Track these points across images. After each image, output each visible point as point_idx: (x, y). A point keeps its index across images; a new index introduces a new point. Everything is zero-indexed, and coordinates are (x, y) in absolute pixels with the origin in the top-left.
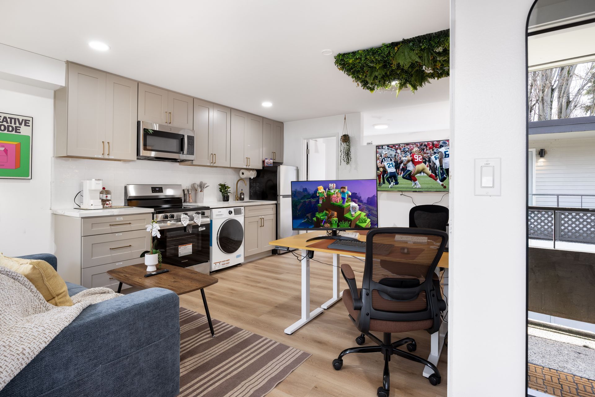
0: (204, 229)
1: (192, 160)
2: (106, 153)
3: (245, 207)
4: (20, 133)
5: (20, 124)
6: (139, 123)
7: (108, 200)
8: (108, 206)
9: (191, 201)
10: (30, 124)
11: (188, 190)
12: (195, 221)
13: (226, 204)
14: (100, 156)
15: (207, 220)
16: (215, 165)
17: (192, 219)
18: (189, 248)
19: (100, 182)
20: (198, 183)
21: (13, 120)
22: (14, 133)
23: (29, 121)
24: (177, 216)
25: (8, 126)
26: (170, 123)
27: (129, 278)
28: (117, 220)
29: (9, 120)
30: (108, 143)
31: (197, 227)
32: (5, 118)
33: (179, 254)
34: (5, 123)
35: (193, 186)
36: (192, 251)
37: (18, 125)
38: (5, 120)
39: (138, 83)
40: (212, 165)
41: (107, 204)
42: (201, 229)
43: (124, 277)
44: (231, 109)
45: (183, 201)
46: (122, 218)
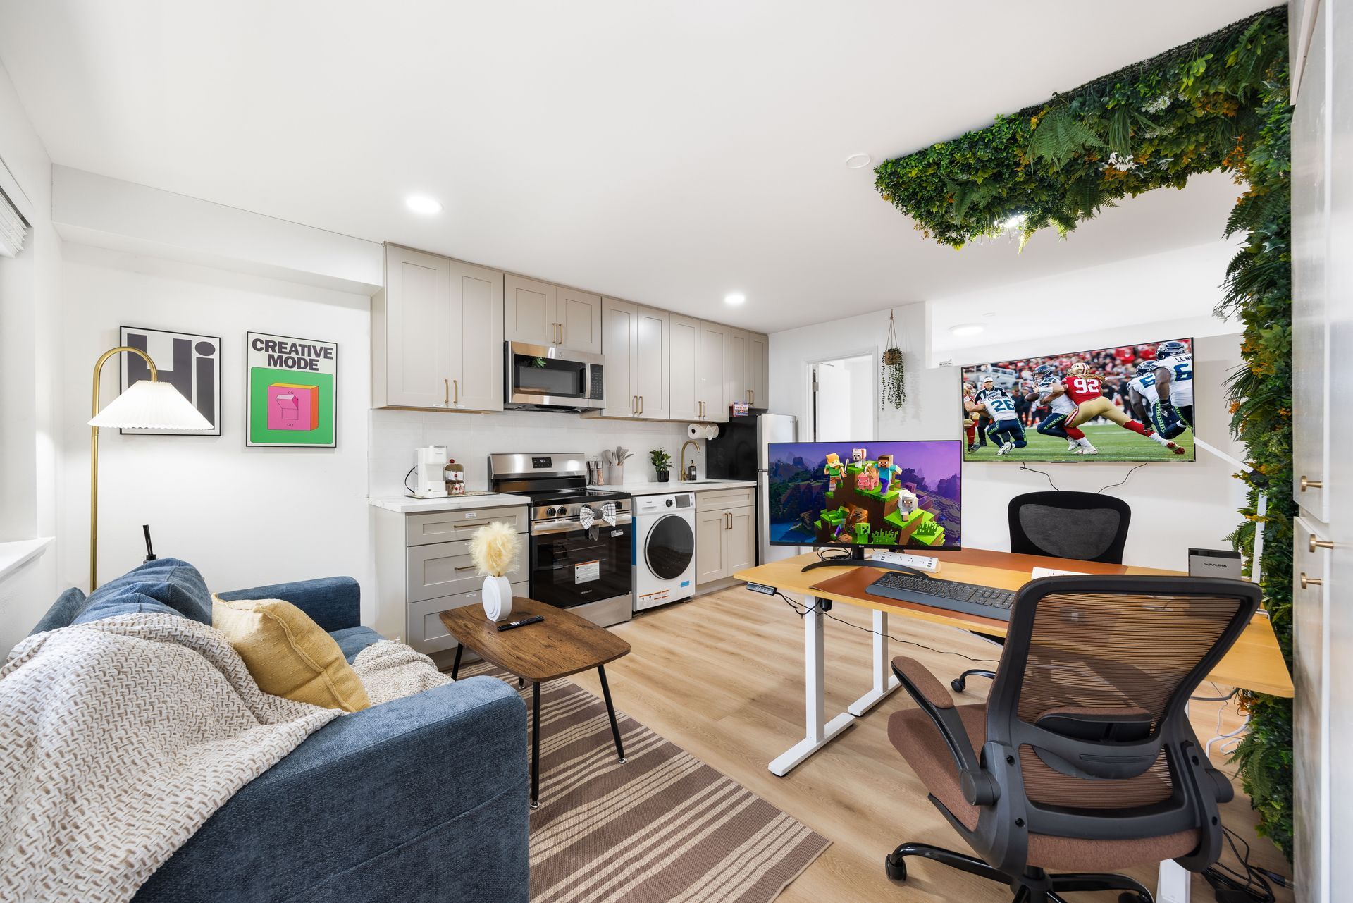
0: (622, 533)
1: (601, 409)
2: (452, 399)
3: (695, 492)
4: (317, 369)
5: (318, 355)
6: (505, 344)
7: (459, 482)
8: (458, 492)
9: (601, 481)
10: (334, 355)
11: (596, 463)
12: (605, 519)
13: (663, 487)
14: (442, 406)
15: (627, 518)
16: (641, 416)
17: (598, 515)
18: (594, 568)
19: (443, 450)
20: (613, 449)
21: (306, 349)
22: (307, 370)
23: (332, 349)
24: (573, 510)
25: (299, 359)
26: (560, 343)
27: (471, 632)
28: (466, 517)
29: (300, 349)
30: (455, 381)
31: (611, 528)
32: (294, 345)
33: (576, 579)
34: (293, 355)
35: (605, 455)
36: (598, 574)
37: (313, 356)
38: (293, 349)
39: (504, 275)
40: (636, 416)
41: (456, 489)
42: (615, 534)
43: (464, 627)
44: (670, 314)
45: (587, 482)
46: (475, 514)
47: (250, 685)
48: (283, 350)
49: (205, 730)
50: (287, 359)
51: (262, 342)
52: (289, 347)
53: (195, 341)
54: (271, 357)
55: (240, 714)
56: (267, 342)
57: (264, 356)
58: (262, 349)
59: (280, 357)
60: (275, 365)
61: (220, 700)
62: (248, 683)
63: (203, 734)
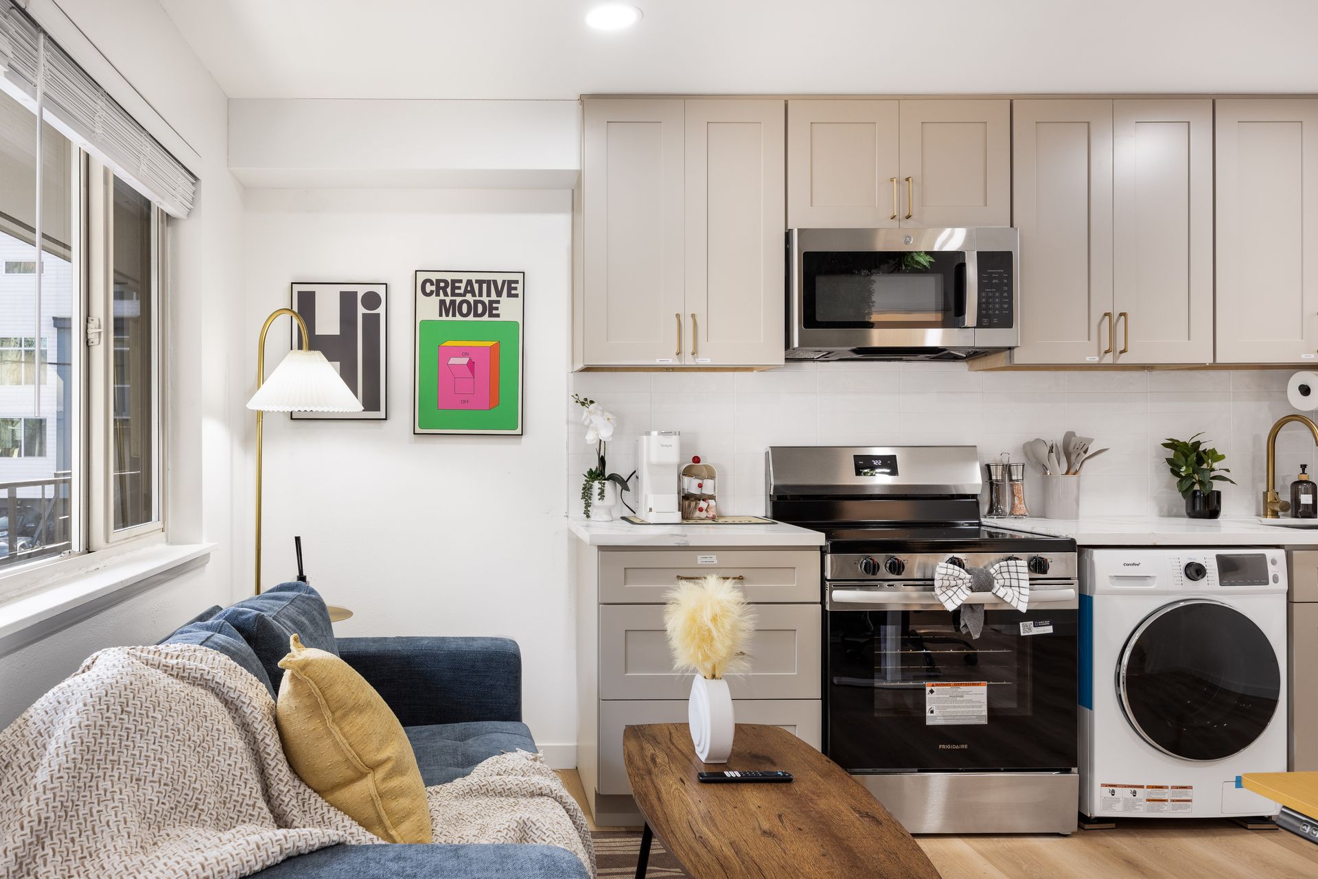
0: (1049, 630)
1: (1010, 348)
2: (688, 346)
3: (1290, 551)
4: (498, 316)
5: (499, 294)
6: (788, 235)
7: (705, 498)
8: (703, 515)
9: (1021, 508)
10: (520, 291)
11: (1008, 469)
12: (1000, 594)
13: (1201, 531)
14: (672, 361)
15: (1066, 597)
16: (1124, 359)
17: (983, 583)
18: (974, 698)
19: (674, 440)
21: (485, 286)
22: (486, 318)
23: (517, 282)
24: (924, 567)
25: (476, 302)
26: (908, 217)
28: (699, 562)
29: (476, 286)
30: (693, 316)
31: (1014, 617)
32: (469, 282)
33: (928, 714)
34: (469, 297)
35: (1030, 449)
36: (985, 713)
37: (494, 297)
38: (469, 289)
39: (787, 102)
40: (1108, 359)
41: (701, 510)
42: (1028, 629)
44: (1214, 102)
45: (984, 508)
46: (714, 557)
47: (279, 767)
48: (457, 291)
49: (202, 810)
50: (462, 302)
51: (432, 284)
52: (463, 285)
53: (361, 291)
54: (442, 302)
55: (251, 803)
56: (438, 281)
57: (434, 301)
58: (432, 292)
59: (453, 302)
60: (447, 315)
61: (231, 776)
62: (277, 764)
63: (200, 815)
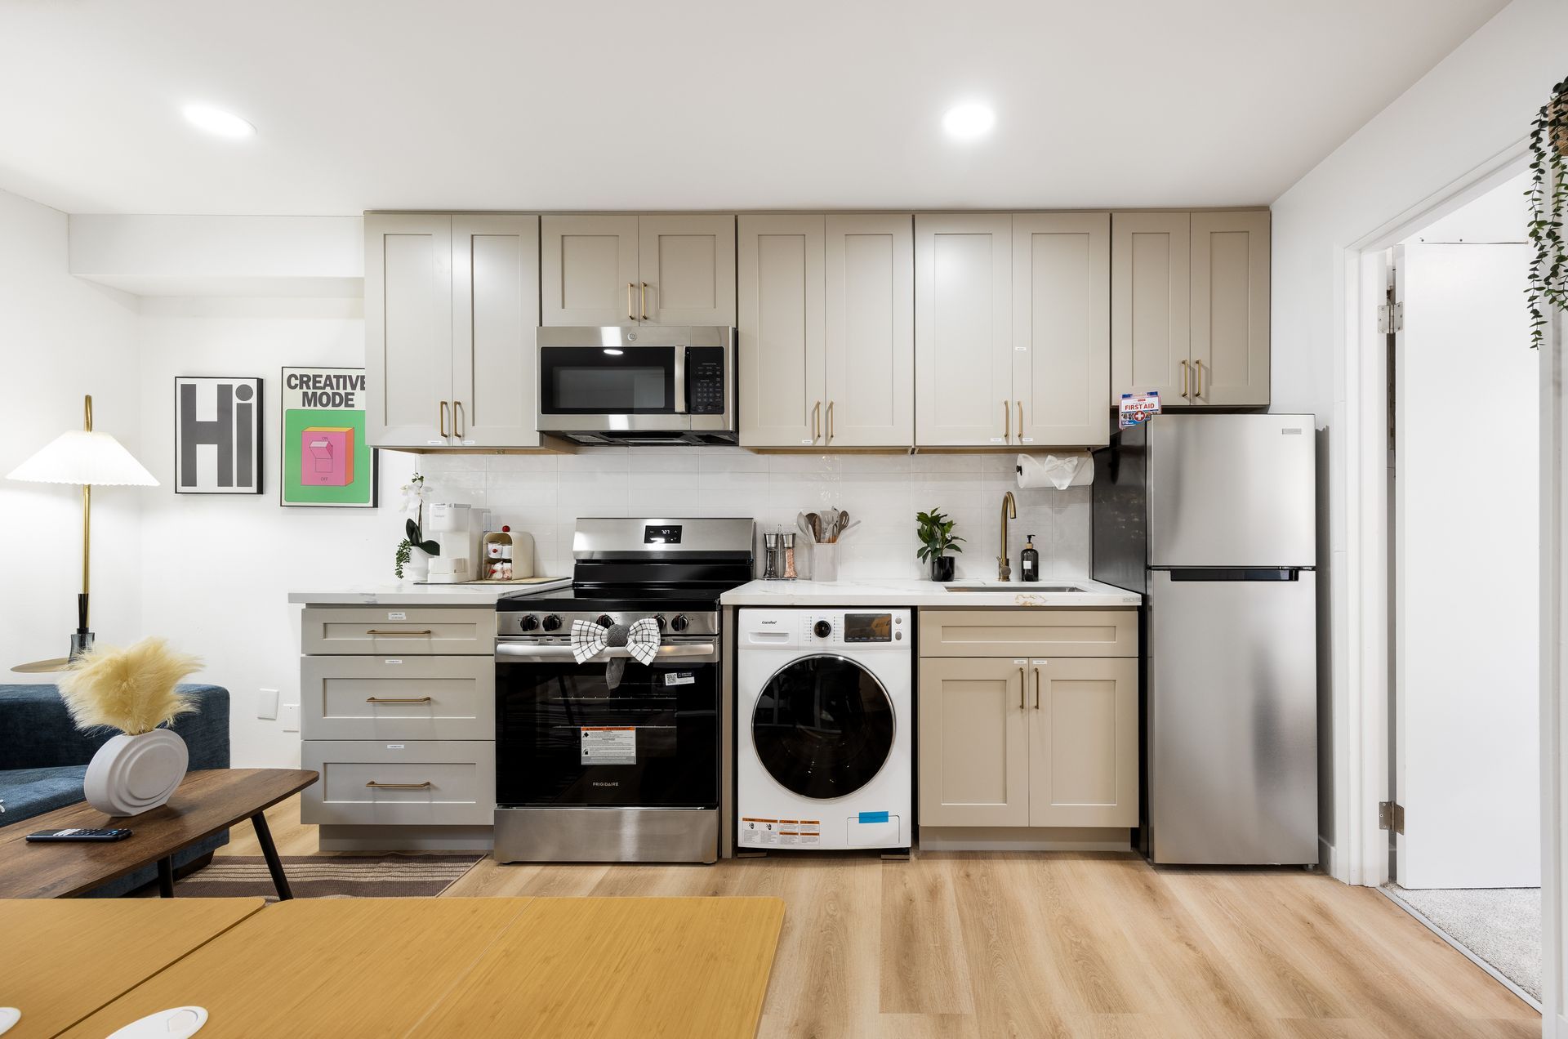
4: (353, 406)
5: (354, 387)
9: (789, 571)
16: (834, 442)
18: (624, 741)
21: (341, 380)
22: (342, 407)
25: (334, 394)
29: (334, 381)
32: (328, 377)
33: (583, 755)
34: (328, 390)
36: (634, 754)
37: (349, 390)
38: (328, 382)
45: (759, 572)
48: (318, 385)
50: (321, 394)
51: (296, 378)
52: (323, 380)
53: (236, 384)
54: (305, 394)
56: (301, 376)
57: (299, 393)
58: (296, 386)
59: (314, 394)
60: (309, 405)
